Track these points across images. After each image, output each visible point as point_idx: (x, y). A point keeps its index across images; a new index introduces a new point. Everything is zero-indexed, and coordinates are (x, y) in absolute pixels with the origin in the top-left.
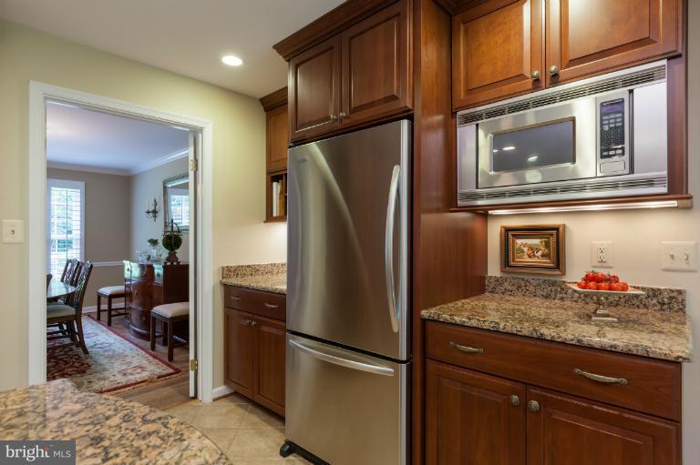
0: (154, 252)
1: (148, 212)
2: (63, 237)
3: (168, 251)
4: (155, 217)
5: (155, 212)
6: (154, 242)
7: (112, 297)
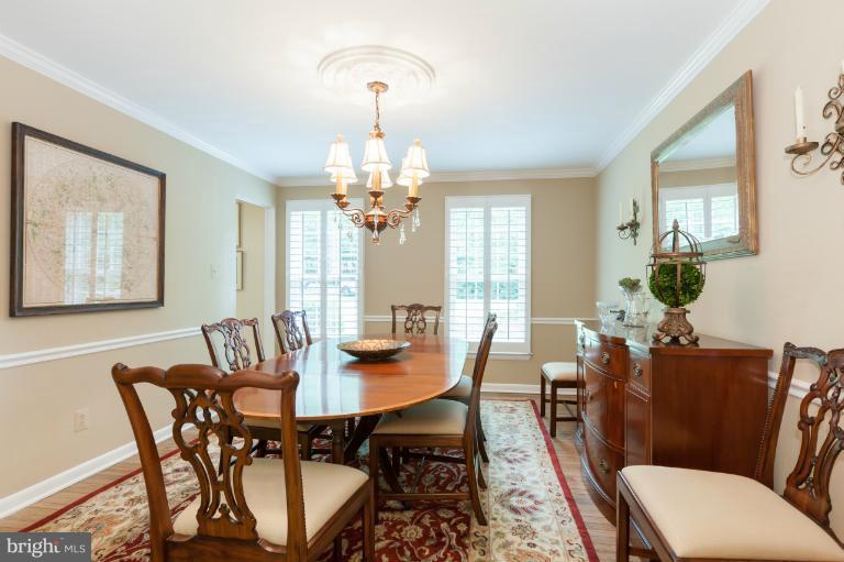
0: (632, 305)
1: (622, 228)
2: (504, 278)
3: (663, 306)
4: (635, 235)
5: (634, 225)
6: (631, 285)
7: (557, 384)
